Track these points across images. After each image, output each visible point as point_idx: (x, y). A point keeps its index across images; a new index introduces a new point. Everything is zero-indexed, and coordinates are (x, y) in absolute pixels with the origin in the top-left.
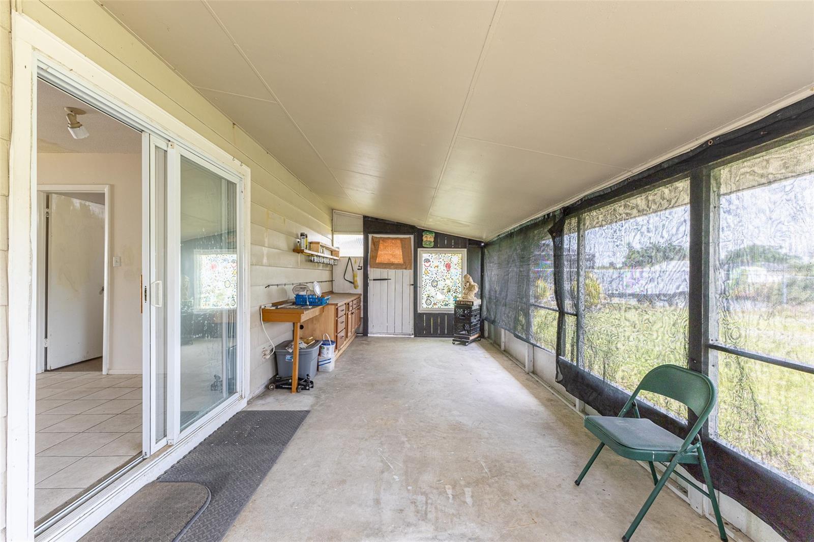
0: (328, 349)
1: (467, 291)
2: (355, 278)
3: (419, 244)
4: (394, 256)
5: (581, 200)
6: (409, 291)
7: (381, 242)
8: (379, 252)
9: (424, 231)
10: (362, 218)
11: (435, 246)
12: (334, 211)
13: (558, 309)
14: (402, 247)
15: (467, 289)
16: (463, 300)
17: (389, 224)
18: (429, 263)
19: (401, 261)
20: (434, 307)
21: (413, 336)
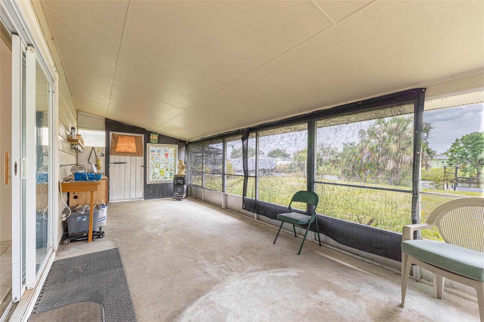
0: (103, 210)
1: (181, 170)
2: (99, 162)
3: (148, 140)
4: (129, 147)
5: (259, 125)
6: (140, 170)
7: (120, 137)
8: (118, 145)
9: (151, 132)
10: (105, 120)
11: (159, 142)
12: (78, 112)
13: (244, 175)
14: (136, 142)
15: (180, 168)
16: (179, 174)
17: (126, 126)
18: (155, 153)
19: (135, 151)
20: (158, 180)
21: (144, 199)
